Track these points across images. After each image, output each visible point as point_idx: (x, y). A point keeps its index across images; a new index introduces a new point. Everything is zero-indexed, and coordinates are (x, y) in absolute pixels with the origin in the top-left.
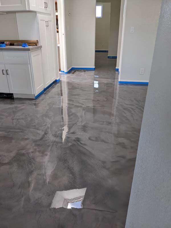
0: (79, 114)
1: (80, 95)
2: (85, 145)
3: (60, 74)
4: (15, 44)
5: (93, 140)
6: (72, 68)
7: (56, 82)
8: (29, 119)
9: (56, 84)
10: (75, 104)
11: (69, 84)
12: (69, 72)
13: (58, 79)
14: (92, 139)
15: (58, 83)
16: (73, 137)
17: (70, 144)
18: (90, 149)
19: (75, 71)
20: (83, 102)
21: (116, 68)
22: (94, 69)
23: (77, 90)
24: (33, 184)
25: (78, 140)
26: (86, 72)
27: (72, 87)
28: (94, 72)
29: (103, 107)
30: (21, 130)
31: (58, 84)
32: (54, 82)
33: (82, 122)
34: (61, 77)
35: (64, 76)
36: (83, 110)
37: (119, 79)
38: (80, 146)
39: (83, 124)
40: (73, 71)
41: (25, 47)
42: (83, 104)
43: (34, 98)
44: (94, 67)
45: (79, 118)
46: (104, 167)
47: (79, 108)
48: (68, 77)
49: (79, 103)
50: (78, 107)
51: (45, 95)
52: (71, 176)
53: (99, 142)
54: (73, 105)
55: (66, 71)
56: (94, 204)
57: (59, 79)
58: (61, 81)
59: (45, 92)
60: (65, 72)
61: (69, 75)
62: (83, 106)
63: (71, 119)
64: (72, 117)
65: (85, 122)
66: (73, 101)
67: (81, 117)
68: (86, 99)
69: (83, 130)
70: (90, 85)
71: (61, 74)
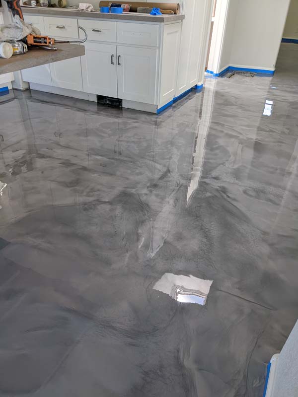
0: (230, 149)
1: (238, 117)
2: (234, 200)
3: (205, 76)
4: (138, 9)
5: (251, 196)
6: (229, 67)
7: (195, 89)
8: (145, 144)
9: (195, 94)
10: (226, 132)
11: (217, 94)
12: (222, 74)
13: (199, 84)
14: (250, 193)
15: (199, 92)
16: (216, 185)
17: (208, 194)
18: (243, 209)
19: (234, 74)
20: (242, 129)
22: (273, 74)
23: (234, 107)
24: (143, 239)
25: (224, 190)
26: (256, 78)
27: (222, 101)
28: (270, 78)
29: (280, 144)
31: (197, 94)
32: (192, 88)
33: (234, 162)
34: (205, 82)
35: (210, 81)
36: (239, 143)
38: (225, 200)
39: (236, 166)
40: (229, 74)
42: (242, 134)
43: (156, 112)
44: (273, 69)
45: (230, 156)
46: (264, 241)
47: (233, 140)
48: (218, 83)
49: (234, 130)
50: (231, 136)
51: (174, 109)
52: (205, 241)
53: (262, 201)
54: (222, 132)
55: (216, 71)
57: (202, 85)
58: (204, 88)
59: (174, 105)
61: (220, 79)
62: (241, 137)
63: (216, 155)
64: (217, 151)
65: (240, 164)
66: (223, 125)
67: (235, 154)
68: (248, 126)
69: (234, 176)
70: (259, 102)
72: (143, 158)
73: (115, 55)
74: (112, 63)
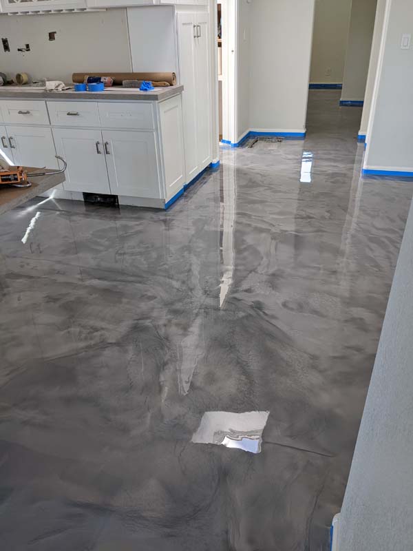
0: (261, 249)
1: (266, 202)
2: (273, 317)
3: (220, 148)
4: (124, 82)
5: (292, 309)
6: (250, 132)
7: (210, 169)
8: (154, 255)
9: (211, 174)
10: (254, 224)
11: (239, 173)
12: (241, 144)
13: (215, 161)
14: (290, 305)
15: (216, 171)
16: (249, 299)
17: (241, 314)
18: (285, 329)
19: (256, 141)
20: (273, 219)
21: (360, 133)
22: (304, 136)
23: (261, 189)
24: (166, 388)
25: (258, 306)
26: (283, 143)
27: (247, 181)
29: (320, 233)
30: (139, 279)
31: (214, 174)
32: (206, 168)
33: (268, 266)
34: (221, 156)
35: (229, 154)
36: (272, 239)
37: (365, 163)
38: (262, 319)
39: (271, 271)
40: (251, 141)
41: (146, 90)
42: (274, 226)
43: (163, 207)
44: (303, 131)
45: (262, 258)
46: (314, 367)
47: (263, 235)
48: (239, 157)
49: (265, 222)
50: (261, 231)
51: (187, 200)
52: (244, 379)
53: (306, 314)
54: (249, 225)
55: (234, 140)
56: (290, 436)
57: (219, 162)
58: (222, 165)
59: (185, 193)
60: (233, 142)
61: (240, 150)
62: (273, 230)
63: (245, 258)
64: (246, 254)
65: (276, 268)
66: (249, 216)
67: (268, 254)
68: (280, 213)
69: (270, 285)
70: (291, 178)
71: (223, 148)
72: (154, 274)
73: (101, 142)
74: (98, 152)
